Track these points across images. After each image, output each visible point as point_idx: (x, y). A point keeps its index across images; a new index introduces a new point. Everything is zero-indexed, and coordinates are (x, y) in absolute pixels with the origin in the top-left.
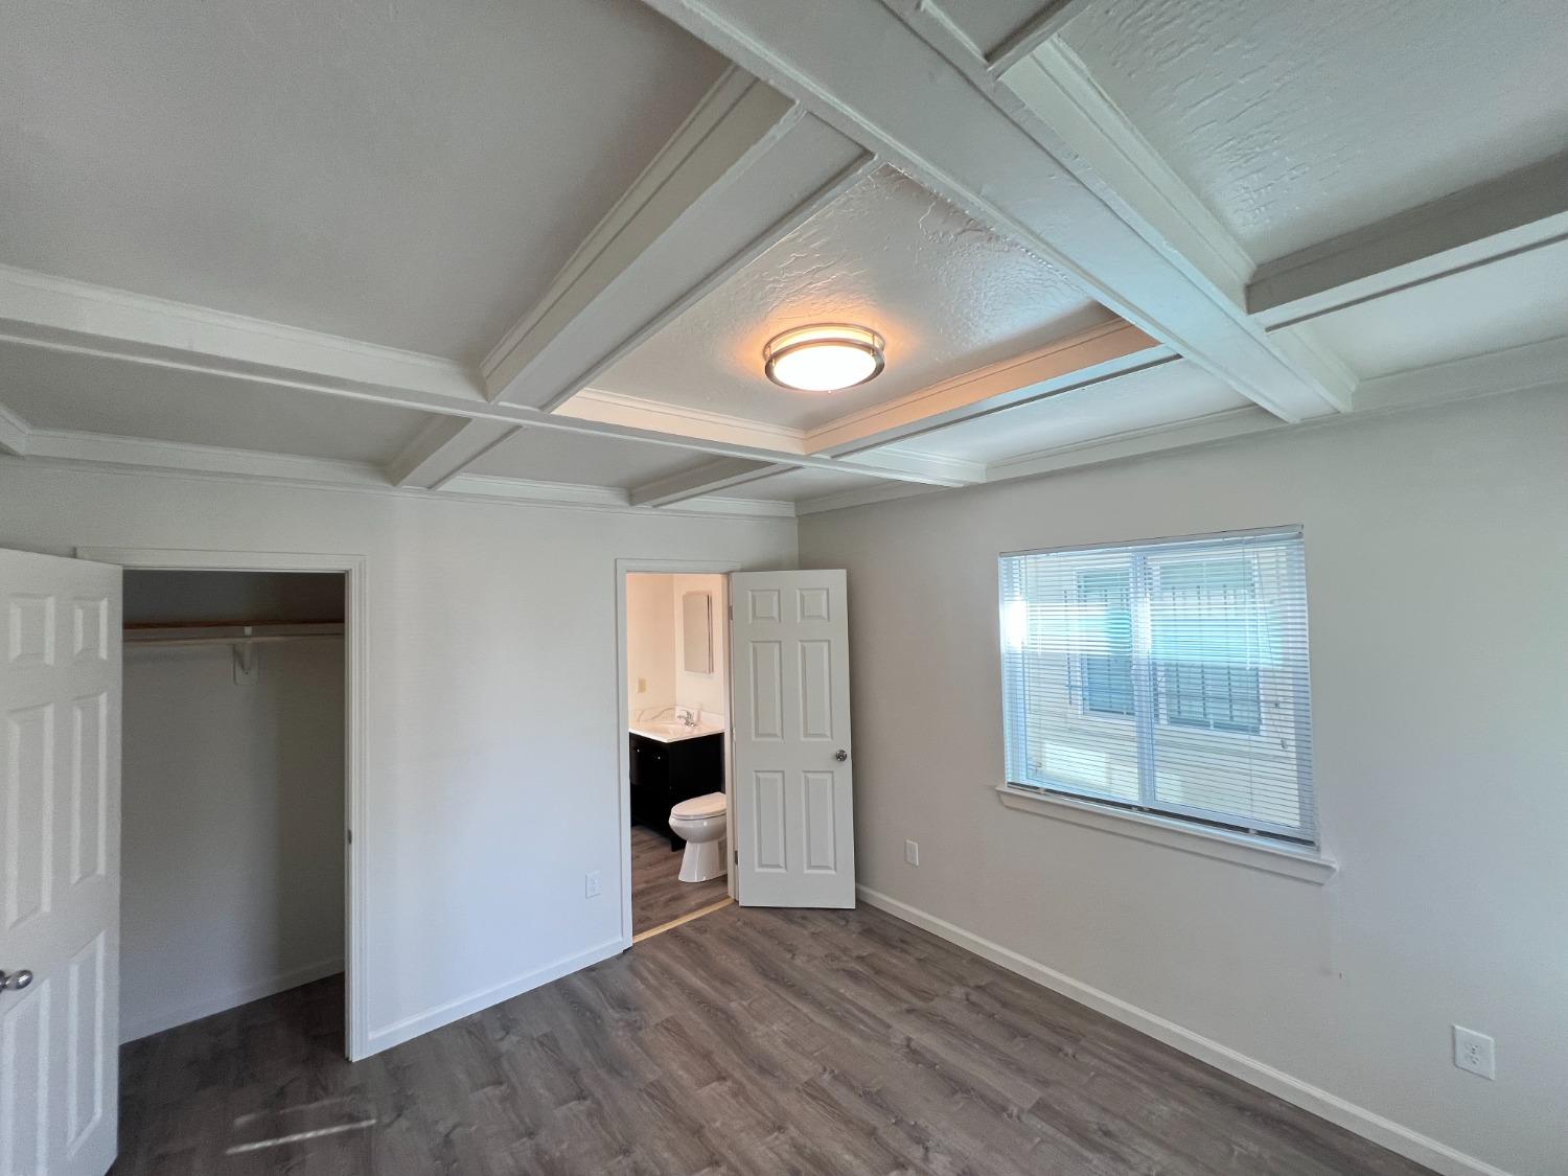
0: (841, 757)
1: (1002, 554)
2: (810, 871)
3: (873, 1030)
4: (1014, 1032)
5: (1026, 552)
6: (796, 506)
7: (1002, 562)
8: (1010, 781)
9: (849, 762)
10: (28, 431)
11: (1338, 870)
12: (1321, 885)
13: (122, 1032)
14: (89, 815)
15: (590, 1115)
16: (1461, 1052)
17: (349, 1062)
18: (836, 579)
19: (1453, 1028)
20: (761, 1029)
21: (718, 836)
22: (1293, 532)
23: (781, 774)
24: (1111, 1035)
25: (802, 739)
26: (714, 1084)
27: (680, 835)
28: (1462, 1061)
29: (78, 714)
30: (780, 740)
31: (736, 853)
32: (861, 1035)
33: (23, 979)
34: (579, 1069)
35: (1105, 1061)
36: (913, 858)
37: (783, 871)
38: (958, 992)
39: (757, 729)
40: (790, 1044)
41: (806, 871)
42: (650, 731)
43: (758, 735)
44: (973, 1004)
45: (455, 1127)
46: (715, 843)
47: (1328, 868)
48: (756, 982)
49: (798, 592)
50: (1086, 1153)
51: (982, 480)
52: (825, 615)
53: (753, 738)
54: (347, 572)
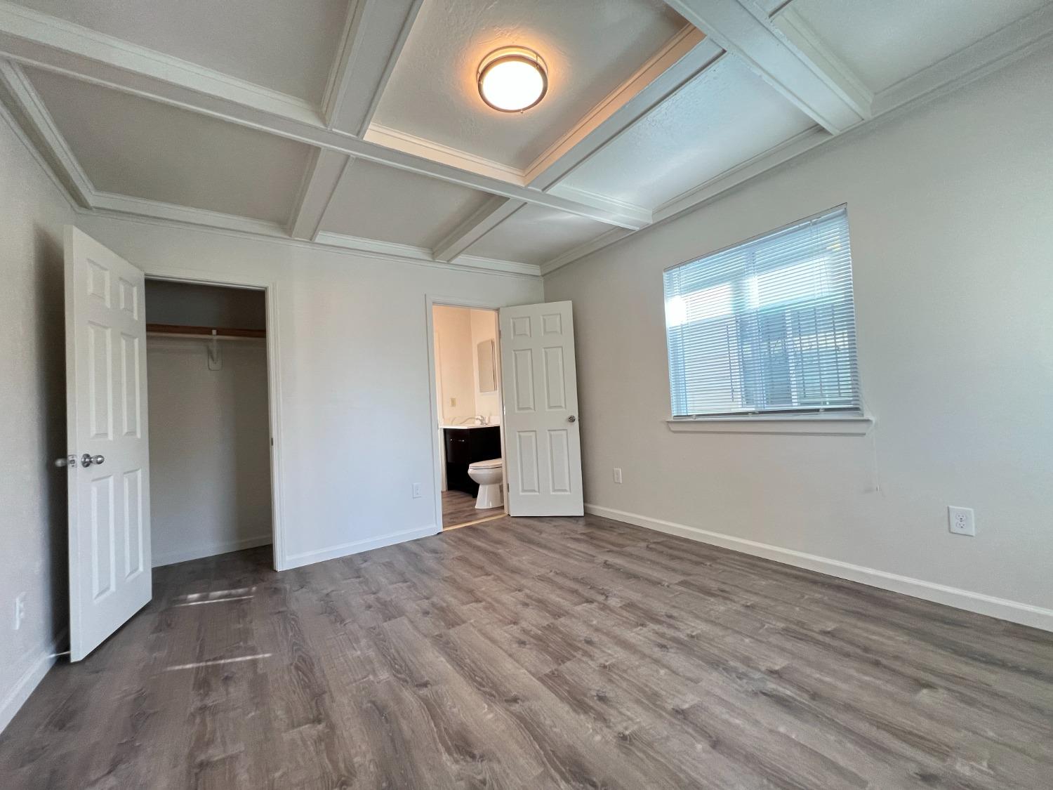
0: (572, 419)
1: (666, 270)
2: (554, 493)
3: (582, 557)
4: (673, 557)
5: (679, 265)
6: (541, 268)
7: (665, 275)
8: (675, 415)
9: (577, 422)
10: (93, 193)
11: (874, 422)
12: (864, 434)
13: (153, 561)
14: (131, 392)
15: (409, 587)
16: (954, 521)
17: (276, 571)
18: (565, 307)
19: (948, 508)
20: (515, 559)
21: (497, 480)
22: (842, 209)
23: (534, 433)
24: (737, 557)
25: (547, 410)
26: (483, 577)
27: (476, 481)
28: (955, 529)
29: (123, 342)
30: (533, 411)
31: (508, 485)
32: (577, 560)
33: (99, 459)
34: (404, 573)
35: (733, 568)
36: (618, 478)
37: (538, 494)
38: (643, 544)
39: (518, 405)
40: (533, 563)
41: (552, 493)
42: (457, 425)
43: (519, 409)
44: (651, 548)
45: (333, 591)
46: (497, 486)
47: (868, 421)
48: (517, 543)
49: (541, 317)
50: (707, 597)
51: (651, 222)
52: (559, 330)
53: (516, 411)
54: (266, 288)
